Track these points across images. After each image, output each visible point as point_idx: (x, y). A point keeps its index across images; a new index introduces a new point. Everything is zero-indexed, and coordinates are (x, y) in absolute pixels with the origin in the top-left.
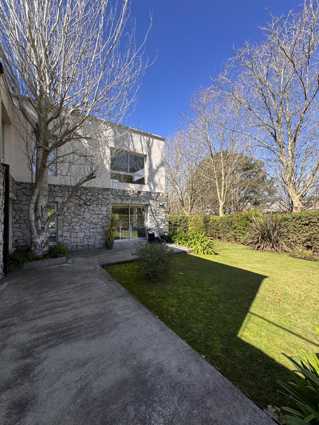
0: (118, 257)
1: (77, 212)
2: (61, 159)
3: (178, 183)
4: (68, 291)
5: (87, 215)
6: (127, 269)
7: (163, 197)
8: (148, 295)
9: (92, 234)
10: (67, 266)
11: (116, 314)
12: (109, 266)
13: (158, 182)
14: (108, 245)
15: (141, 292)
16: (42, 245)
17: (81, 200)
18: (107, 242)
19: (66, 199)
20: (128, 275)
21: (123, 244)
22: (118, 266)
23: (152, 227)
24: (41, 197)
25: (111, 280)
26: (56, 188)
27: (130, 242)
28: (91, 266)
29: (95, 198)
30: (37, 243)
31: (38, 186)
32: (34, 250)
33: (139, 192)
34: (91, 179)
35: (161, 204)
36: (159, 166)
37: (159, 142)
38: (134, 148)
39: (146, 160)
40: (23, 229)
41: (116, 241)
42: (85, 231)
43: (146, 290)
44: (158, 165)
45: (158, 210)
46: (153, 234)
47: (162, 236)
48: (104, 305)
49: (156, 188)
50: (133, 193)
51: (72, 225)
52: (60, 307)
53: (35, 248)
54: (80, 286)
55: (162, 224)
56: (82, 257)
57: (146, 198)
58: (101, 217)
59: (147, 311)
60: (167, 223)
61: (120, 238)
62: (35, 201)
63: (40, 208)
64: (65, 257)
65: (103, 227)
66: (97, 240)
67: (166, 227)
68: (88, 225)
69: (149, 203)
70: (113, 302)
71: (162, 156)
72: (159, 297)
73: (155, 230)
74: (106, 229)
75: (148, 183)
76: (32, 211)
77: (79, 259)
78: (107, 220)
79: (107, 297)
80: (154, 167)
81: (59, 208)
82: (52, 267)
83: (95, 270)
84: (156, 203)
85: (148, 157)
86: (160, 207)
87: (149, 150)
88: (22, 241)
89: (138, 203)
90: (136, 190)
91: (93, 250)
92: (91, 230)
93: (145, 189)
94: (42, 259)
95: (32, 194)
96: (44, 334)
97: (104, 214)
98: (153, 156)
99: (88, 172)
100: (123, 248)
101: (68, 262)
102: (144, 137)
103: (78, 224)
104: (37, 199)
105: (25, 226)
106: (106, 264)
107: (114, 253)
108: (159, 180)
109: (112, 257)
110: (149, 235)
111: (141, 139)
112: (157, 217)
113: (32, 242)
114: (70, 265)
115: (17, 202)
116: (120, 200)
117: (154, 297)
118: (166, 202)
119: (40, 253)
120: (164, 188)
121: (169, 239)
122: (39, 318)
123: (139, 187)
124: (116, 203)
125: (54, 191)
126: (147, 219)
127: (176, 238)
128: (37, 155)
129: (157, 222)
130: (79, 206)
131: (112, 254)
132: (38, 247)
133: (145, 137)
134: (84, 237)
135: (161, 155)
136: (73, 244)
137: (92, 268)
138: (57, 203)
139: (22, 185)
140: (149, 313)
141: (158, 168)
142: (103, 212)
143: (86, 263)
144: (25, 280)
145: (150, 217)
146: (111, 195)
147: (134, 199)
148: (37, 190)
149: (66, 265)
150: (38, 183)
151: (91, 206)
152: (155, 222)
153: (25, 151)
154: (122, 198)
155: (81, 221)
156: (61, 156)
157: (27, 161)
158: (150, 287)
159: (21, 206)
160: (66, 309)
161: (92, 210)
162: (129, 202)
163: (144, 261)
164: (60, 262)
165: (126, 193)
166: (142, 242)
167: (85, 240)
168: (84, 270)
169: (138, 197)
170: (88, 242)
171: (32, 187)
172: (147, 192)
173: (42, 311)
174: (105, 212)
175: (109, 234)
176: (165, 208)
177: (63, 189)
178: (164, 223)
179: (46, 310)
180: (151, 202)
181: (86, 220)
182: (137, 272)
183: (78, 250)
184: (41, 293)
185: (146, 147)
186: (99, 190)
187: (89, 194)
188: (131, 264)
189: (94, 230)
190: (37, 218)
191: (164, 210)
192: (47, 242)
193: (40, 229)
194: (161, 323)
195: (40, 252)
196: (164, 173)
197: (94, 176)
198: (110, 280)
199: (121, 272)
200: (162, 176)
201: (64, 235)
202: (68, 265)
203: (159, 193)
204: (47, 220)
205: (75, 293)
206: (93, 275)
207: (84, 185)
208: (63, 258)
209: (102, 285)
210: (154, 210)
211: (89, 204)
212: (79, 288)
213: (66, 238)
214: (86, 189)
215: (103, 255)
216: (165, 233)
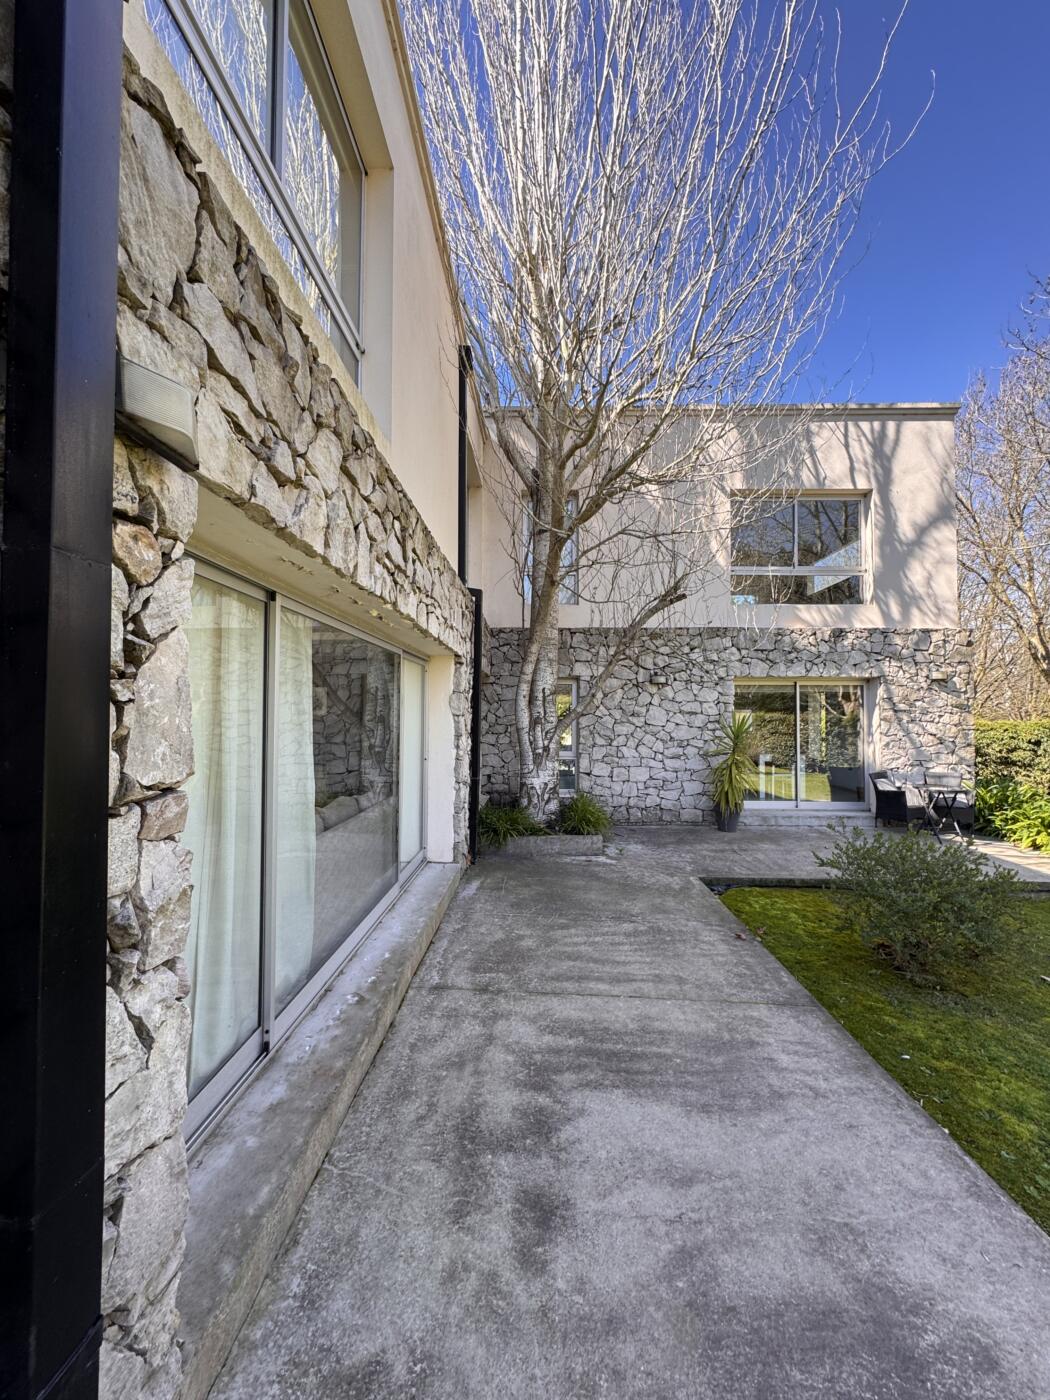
0: (760, 861)
1: (630, 707)
2: (592, 555)
3: (1020, 582)
4: (617, 939)
5: (657, 716)
6: (796, 911)
7: (949, 647)
8: (893, 1029)
9: (670, 776)
10: (605, 864)
11: (771, 1060)
12: (729, 886)
13: (921, 590)
14: (721, 815)
15: (859, 1008)
16: (543, 794)
17: (641, 670)
18: (718, 805)
19: (601, 669)
20: (802, 932)
21: (776, 817)
22: (763, 895)
23: (893, 765)
24: (543, 665)
25: (743, 936)
26: (578, 637)
27: (801, 814)
28: (672, 875)
29: (682, 661)
30: (532, 788)
31: (536, 637)
32: (526, 807)
33: (839, 634)
34: (672, 602)
35: (935, 675)
36: (926, 524)
37: (929, 428)
38: (817, 476)
39: (867, 509)
40: (502, 748)
41: (748, 805)
42: (652, 763)
43: (882, 1009)
44: (921, 518)
45: (922, 700)
46: (900, 795)
47: (943, 803)
48: (728, 1017)
49: (915, 612)
50: (811, 639)
51: (615, 743)
52: (599, 979)
53: (530, 801)
54: (646, 933)
55: (943, 756)
56: (643, 843)
57: (867, 654)
58: (699, 721)
59: (894, 1089)
60: (969, 754)
61: (762, 796)
62: (529, 678)
63: (540, 696)
64: (601, 838)
65: (705, 756)
66: (686, 795)
67: (963, 769)
68: (659, 746)
69: (882, 671)
70: (755, 1014)
71: (944, 479)
72: (947, 1055)
73: (906, 779)
74: (716, 762)
75: (875, 598)
76: (523, 703)
77: (635, 848)
78: (718, 733)
79: (734, 991)
80: (905, 530)
81: (583, 693)
82: (568, 860)
83: (685, 890)
84: (913, 671)
85: (875, 498)
86: (929, 689)
87: (880, 471)
88: (500, 778)
89: (834, 672)
90: (827, 625)
91: (674, 827)
92: (667, 761)
93: (862, 621)
94: (546, 833)
95: (524, 659)
96: (571, 1042)
97: (711, 712)
98: (897, 491)
99: (663, 582)
100: (772, 833)
101: (608, 851)
102: (862, 424)
103: (632, 743)
104: (535, 672)
105: (507, 740)
106: (718, 879)
107: (744, 847)
108: (929, 579)
109: (737, 857)
110: (880, 794)
111: (846, 436)
112: (914, 728)
113: (523, 785)
114: (614, 862)
115: (492, 679)
116: (765, 666)
117: (918, 1045)
118: (961, 668)
119: (539, 817)
120: (952, 608)
121: (977, 819)
122: (555, 994)
123: (838, 615)
124: (748, 677)
125: (571, 647)
126: (870, 734)
127: (1015, 820)
128: (534, 553)
129: (918, 748)
130: (635, 689)
131: (735, 847)
132: (535, 800)
133: (865, 426)
134: (649, 783)
135: (935, 479)
136: (618, 801)
137: (676, 882)
138: (577, 679)
139: (502, 635)
140: (903, 1100)
141: (922, 531)
142: (705, 705)
143: (658, 864)
144: (511, 882)
145: (884, 726)
146: (734, 650)
147: (816, 661)
148: (534, 648)
149: (602, 859)
150: (538, 629)
151: (668, 688)
152: (908, 745)
153: (510, 550)
154: (771, 657)
155: (639, 734)
156: (592, 548)
157: (513, 575)
158: (901, 1002)
159: (499, 690)
160: (616, 990)
161: (673, 700)
162: (798, 670)
163: (873, 897)
164: (588, 849)
165: (787, 639)
166: (849, 818)
167: (651, 791)
168: (654, 884)
169: (833, 650)
170: (658, 800)
171: (524, 638)
172: (872, 632)
173: (557, 978)
174: (712, 705)
175: (726, 778)
176: (955, 692)
177: (592, 640)
178: (953, 752)
179: (569, 979)
180: (889, 668)
181: (655, 729)
182: (839, 929)
183: (632, 819)
184: (552, 928)
185: (870, 460)
186: (693, 637)
187: (662, 650)
188: (810, 896)
189: (677, 764)
190: (535, 722)
191: (952, 700)
192: (555, 788)
193: (540, 751)
194: (966, 1163)
195: (540, 815)
196: (952, 551)
197: (679, 592)
198: (739, 937)
199: (775, 917)
200: (942, 561)
201: (595, 772)
202: (609, 861)
203: (927, 632)
204: (556, 728)
205: (636, 950)
206: (682, 907)
207: (653, 623)
208: (595, 838)
209: (713, 945)
210: (905, 698)
211: (662, 680)
212: (644, 939)
213: (599, 781)
214: (654, 635)
215: (706, 846)
216: (957, 793)
